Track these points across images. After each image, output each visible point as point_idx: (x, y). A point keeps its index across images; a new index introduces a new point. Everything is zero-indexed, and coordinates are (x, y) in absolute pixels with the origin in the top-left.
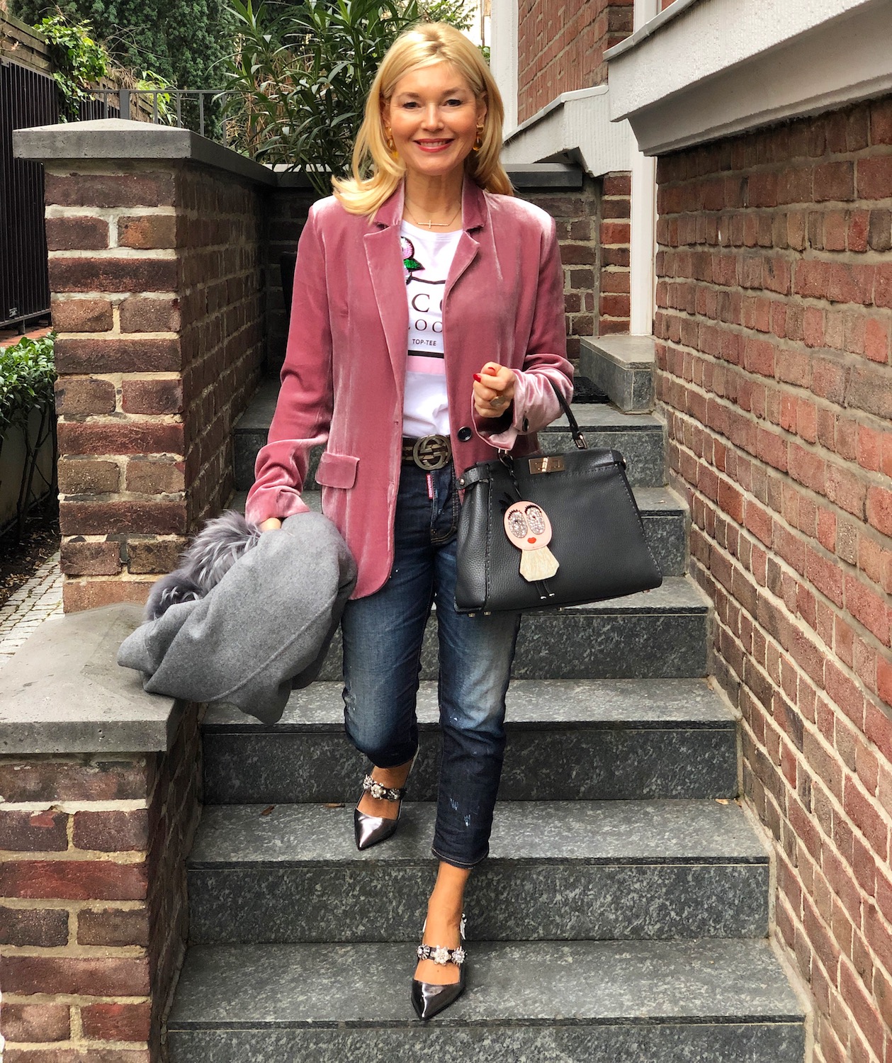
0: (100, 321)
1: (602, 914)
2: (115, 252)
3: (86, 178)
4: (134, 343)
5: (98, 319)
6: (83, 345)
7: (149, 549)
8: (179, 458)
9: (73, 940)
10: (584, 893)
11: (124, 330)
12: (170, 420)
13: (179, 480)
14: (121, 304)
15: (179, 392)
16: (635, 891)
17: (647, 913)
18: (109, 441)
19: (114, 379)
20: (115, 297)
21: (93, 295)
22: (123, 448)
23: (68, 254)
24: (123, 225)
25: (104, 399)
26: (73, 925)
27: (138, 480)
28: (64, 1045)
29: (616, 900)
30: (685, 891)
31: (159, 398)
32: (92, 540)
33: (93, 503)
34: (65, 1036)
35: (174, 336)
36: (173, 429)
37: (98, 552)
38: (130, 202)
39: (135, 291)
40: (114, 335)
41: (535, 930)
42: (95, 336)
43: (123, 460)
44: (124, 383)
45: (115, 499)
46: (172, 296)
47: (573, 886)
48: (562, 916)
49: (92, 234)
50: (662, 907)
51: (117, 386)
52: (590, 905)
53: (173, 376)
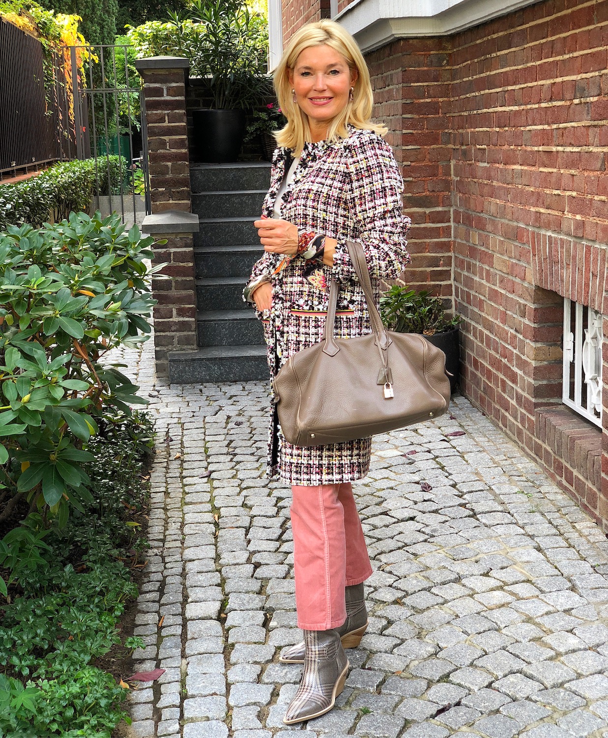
0: (162, 120)
2: (167, 98)
3: (157, 75)
4: (172, 126)
5: (161, 119)
6: (156, 127)
7: (178, 192)
8: (187, 163)
9: (173, 288)
11: (169, 122)
12: (184, 151)
13: (187, 170)
14: (168, 114)
15: (187, 142)
18: (165, 158)
19: (167, 138)
20: (166, 112)
21: (159, 112)
22: (169, 160)
23: (151, 99)
24: (168, 89)
25: (163, 144)
26: (174, 284)
27: (175, 170)
28: (171, 320)
31: (179, 144)
32: (160, 189)
33: (161, 178)
34: (171, 317)
35: (185, 124)
36: (185, 153)
37: (162, 193)
38: (171, 82)
39: (172, 109)
40: (166, 124)
42: (160, 124)
43: (169, 164)
44: (169, 139)
45: (168, 176)
46: (184, 111)
49: (158, 92)
51: (167, 140)
53: (185, 137)
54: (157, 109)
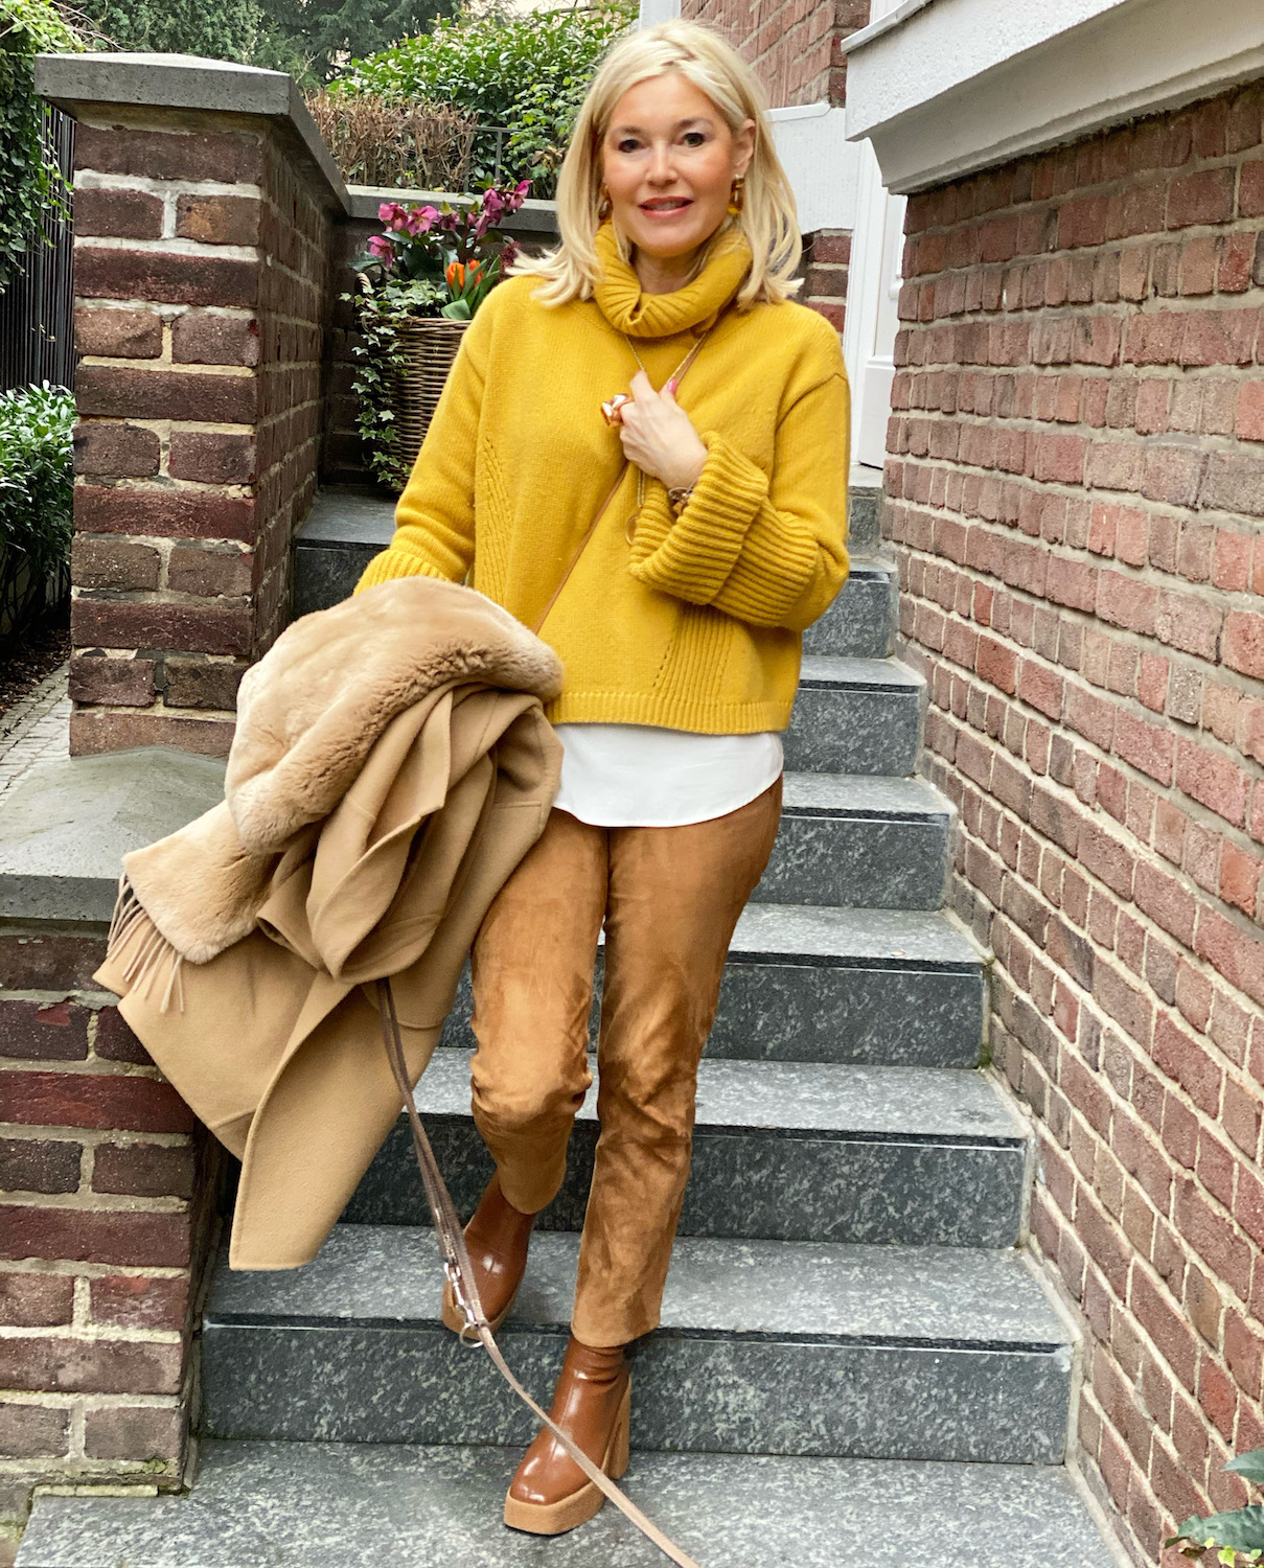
0: (144, 344)
1: (795, 1205)
2: (171, 245)
3: (135, 134)
4: (190, 378)
5: (141, 339)
6: (118, 375)
7: (195, 673)
8: (245, 548)
10: (773, 1175)
11: (176, 359)
12: (236, 492)
13: (243, 579)
14: (176, 322)
15: (251, 453)
16: (842, 1176)
17: (856, 1206)
18: (147, 516)
19: (160, 429)
20: (167, 310)
21: (135, 306)
22: (165, 529)
23: (101, 242)
24: (186, 206)
25: (143, 454)
27: (185, 574)
29: (815, 1188)
30: (910, 1180)
32: (114, 654)
33: (121, 603)
35: (248, 373)
36: (240, 505)
37: (123, 671)
38: (196, 174)
39: (196, 304)
40: (163, 365)
41: (703, 1222)
42: (135, 365)
43: (166, 544)
44: (174, 435)
45: (152, 599)
46: (248, 315)
47: (759, 1165)
48: (741, 1206)
49: (138, 217)
50: (878, 1199)
51: (164, 438)
52: (780, 1191)
53: (244, 430)
54: (123, 291)
